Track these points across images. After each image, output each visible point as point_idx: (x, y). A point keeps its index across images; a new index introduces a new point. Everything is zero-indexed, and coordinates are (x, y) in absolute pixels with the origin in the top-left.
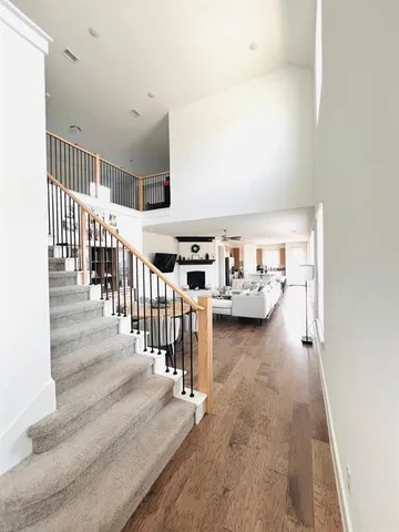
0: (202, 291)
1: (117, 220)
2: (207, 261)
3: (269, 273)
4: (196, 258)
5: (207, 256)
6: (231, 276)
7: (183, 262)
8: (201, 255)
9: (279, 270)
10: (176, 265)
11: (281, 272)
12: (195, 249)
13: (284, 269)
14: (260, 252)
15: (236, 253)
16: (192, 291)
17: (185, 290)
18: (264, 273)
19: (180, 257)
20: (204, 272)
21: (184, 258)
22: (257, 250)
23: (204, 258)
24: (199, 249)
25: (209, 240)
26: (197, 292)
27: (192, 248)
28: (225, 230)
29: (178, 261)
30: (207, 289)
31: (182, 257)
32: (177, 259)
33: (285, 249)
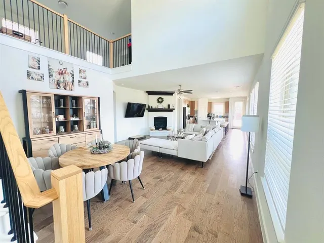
0: (164, 131)
1: (88, 74)
2: (169, 110)
3: (215, 119)
4: (160, 107)
5: (169, 106)
6: (187, 121)
7: (151, 110)
8: (164, 105)
9: (224, 117)
10: (146, 112)
11: (225, 119)
12: (160, 101)
13: (227, 117)
14: (210, 105)
15: (192, 104)
16: (157, 131)
17: (152, 130)
18: (212, 120)
19: (149, 106)
20: (166, 118)
21: (152, 107)
22: (209, 103)
23: (167, 108)
24: (163, 100)
25: (171, 94)
26: (160, 131)
27: (158, 100)
28: (180, 85)
29: (147, 109)
30: (168, 130)
31: (150, 106)
32: (147, 107)
33: (229, 102)
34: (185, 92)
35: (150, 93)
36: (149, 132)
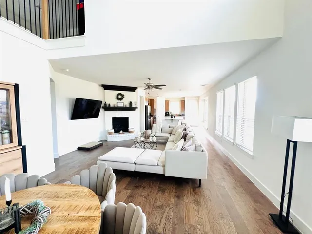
0: (126, 134)
2: (131, 108)
3: (176, 118)
4: (121, 104)
5: (131, 103)
6: (149, 120)
7: (108, 108)
8: (125, 103)
9: (180, 115)
10: (102, 111)
11: (182, 117)
12: (120, 98)
13: (184, 115)
14: (167, 103)
15: (151, 102)
16: (117, 135)
17: (110, 133)
18: (173, 118)
19: (105, 104)
20: (128, 118)
21: (109, 105)
22: (166, 101)
23: (128, 106)
24: (123, 96)
25: (133, 89)
26: (121, 135)
27: (117, 96)
28: (149, 79)
29: (103, 107)
30: (130, 132)
31: (107, 103)
32: (103, 105)
33: (184, 101)
34: (155, 87)
35: (106, 87)
36: (107, 137)
